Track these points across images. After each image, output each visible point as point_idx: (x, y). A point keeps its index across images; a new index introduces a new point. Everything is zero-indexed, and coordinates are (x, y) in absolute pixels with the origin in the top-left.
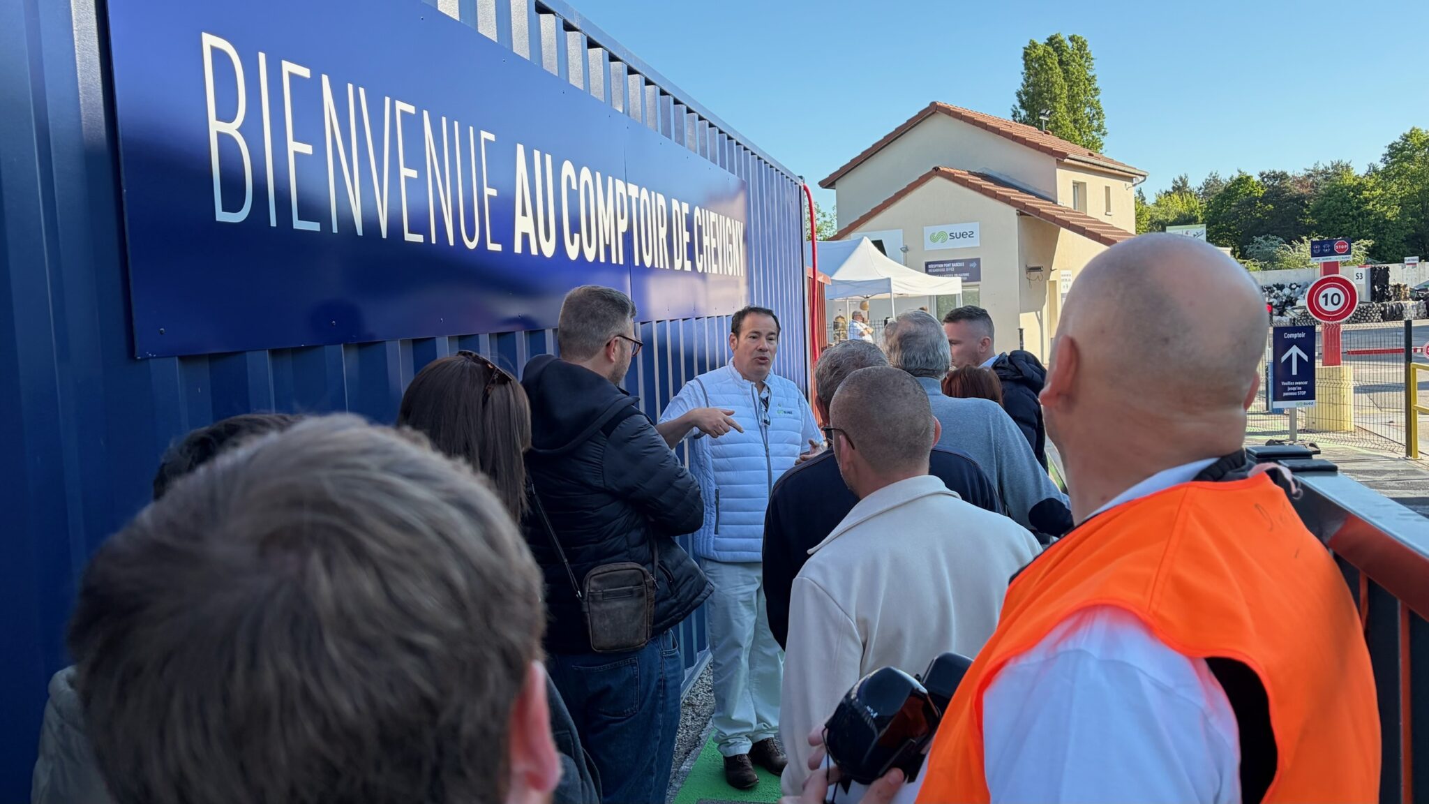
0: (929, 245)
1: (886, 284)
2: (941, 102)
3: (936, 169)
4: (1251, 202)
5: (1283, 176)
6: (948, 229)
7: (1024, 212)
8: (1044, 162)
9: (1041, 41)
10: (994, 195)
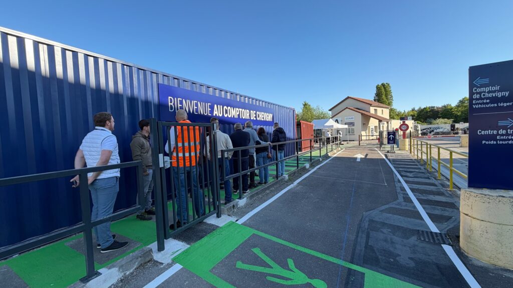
0: (345, 120)
1: (332, 126)
2: (350, 96)
3: (347, 108)
4: (427, 112)
5: (434, 107)
6: (349, 117)
7: (362, 114)
8: (367, 106)
9: (380, 84)
10: (357, 111)
